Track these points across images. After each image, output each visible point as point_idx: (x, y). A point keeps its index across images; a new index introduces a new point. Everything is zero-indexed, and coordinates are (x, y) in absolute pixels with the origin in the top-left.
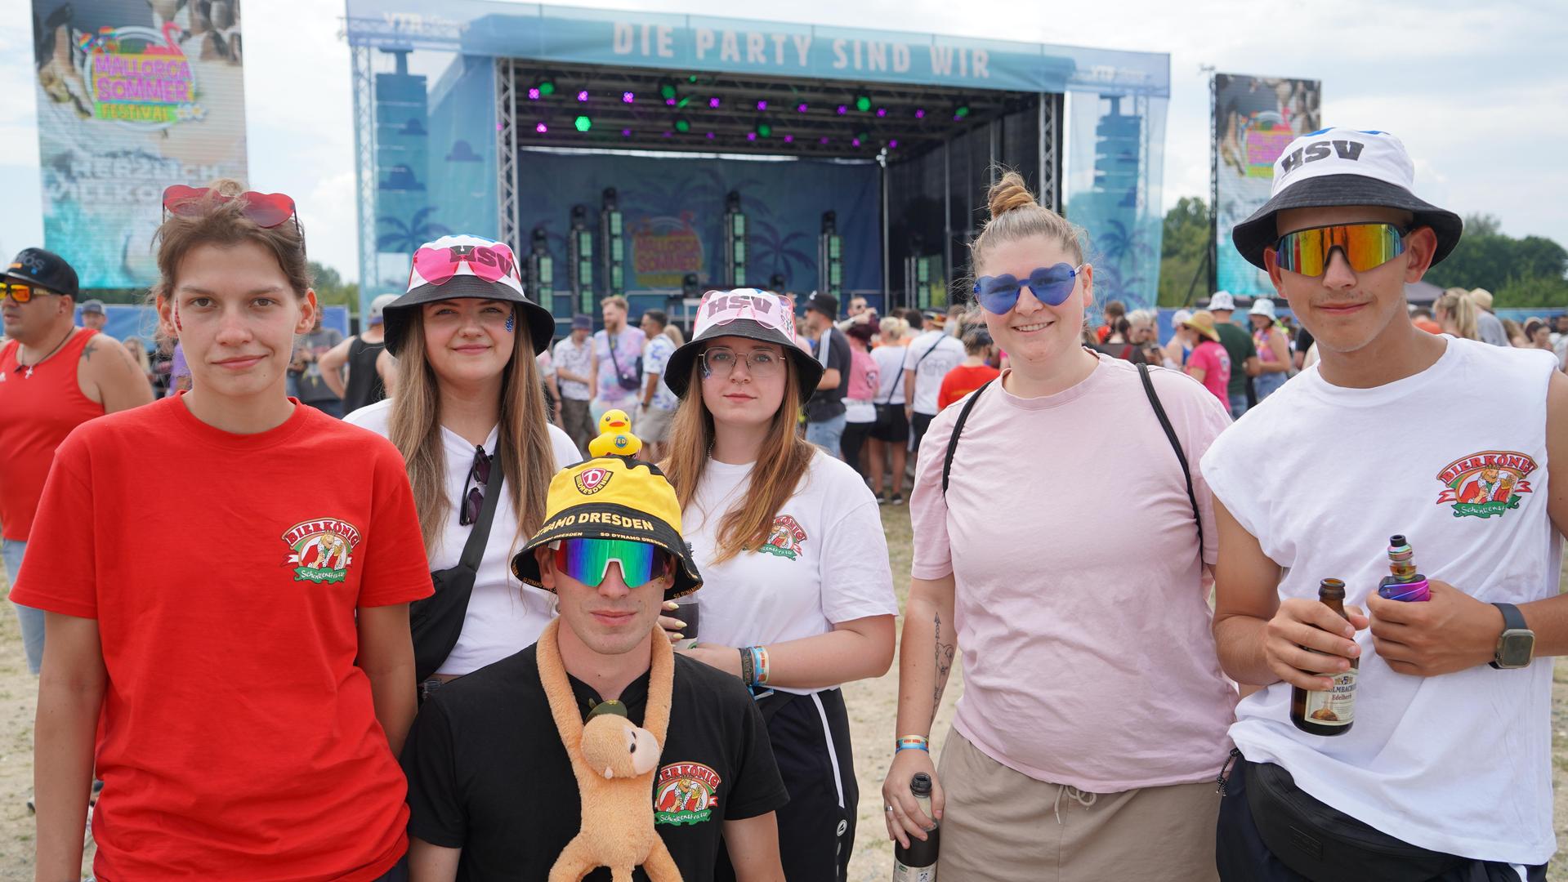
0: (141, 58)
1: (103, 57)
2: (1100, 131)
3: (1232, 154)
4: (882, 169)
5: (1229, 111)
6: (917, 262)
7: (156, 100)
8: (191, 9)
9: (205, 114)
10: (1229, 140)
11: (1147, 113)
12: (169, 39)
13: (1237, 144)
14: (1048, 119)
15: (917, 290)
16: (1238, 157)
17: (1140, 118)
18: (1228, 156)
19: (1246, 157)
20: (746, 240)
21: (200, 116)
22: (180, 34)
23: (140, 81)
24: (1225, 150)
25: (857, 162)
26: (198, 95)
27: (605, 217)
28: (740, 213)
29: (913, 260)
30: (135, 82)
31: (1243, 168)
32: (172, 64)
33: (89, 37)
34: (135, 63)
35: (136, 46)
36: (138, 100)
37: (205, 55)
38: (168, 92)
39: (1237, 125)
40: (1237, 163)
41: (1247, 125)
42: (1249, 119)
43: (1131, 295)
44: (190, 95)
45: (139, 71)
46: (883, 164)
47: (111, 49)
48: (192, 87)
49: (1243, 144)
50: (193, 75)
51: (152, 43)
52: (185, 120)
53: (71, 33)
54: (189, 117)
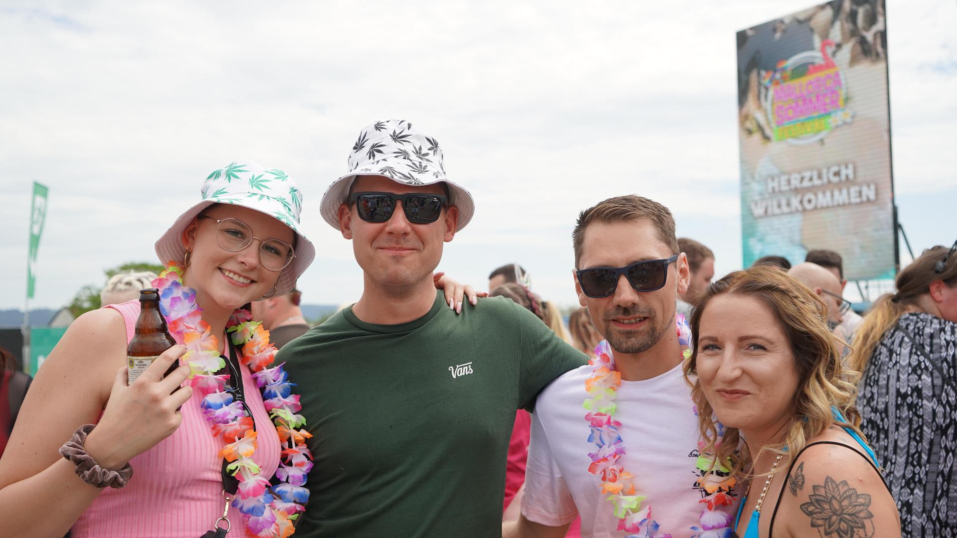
0: (804, 80)
1: (779, 87)
7: (815, 115)
8: (841, 21)
9: (853, 117)
12: (825, 55)
21: (849, 120)
22: (833, 48)
23: (804, 100)
26: (847, 100)
30: (801, 103)
32: (829, 77)
33: (771, 74)
34: (801, 86)
35: (802, 70)
36: (802, 118)
37: (854, 61)
38: (825, 104)
44: (841, 103)
45: (805, 92)
47: (784, 79)
48: (842, 93)
50: (843, 82)
51: (813, 63)
52: (837, 127)
53: (759, 74)
54: (840, 123)
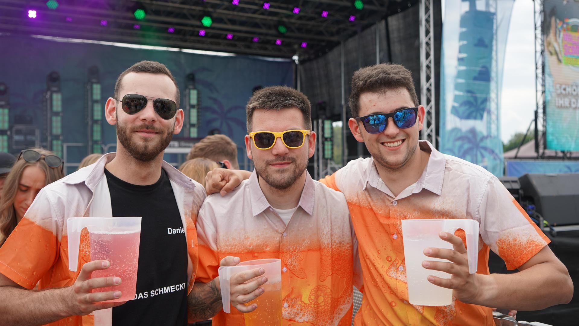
3: (554, 47)
4: (296, 65)
5: (551, 16)
6: (323, 123)
10: (551, 37)
13: (556, 40)
15: (323, 144)
16: (557, 49)
18: (551, 48)
19: (562, 49)
20: (198, 109)
24: (549, 44)
27: (89, 87)
28: (195, 88)
29: (320, 121)
31: (560, 58)
39: (556, 27)
40: (557, 54)
41: (562, 27)
42: (564, 23)
43: (485, 148)
46: (297, 62)
49: (560, 40)
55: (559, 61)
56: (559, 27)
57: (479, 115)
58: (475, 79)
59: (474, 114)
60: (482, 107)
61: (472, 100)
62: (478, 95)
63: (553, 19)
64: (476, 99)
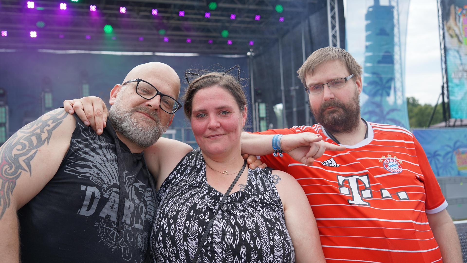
2: (368, 16)
3: (454, 30)
5: (450, 5)
6: (259, 105)
10: (451, 22)
11: (398, 5)
13: (456, 25)
14: (332, 8)
16: (457, 32)
17: (393, 7)
18: (451, 32)
19: (462, 32)
24: (449, 28)
25: (236, 56)
27: (80, 87)
29: (257, 104)
31: (461, 39)
39: (456, 13)
40: (457, 36)
41: (462, 13)
42: (463, 9)
49: (460, 25)
55: (460, 41)
56: (459, 13)
57: (384, 93)
58: (379, 62)
59: (380, 92)
60: (387, 85)
61: (377, 80)
62: (383, 76)
63: (452, 7)
64: (381, 79)
